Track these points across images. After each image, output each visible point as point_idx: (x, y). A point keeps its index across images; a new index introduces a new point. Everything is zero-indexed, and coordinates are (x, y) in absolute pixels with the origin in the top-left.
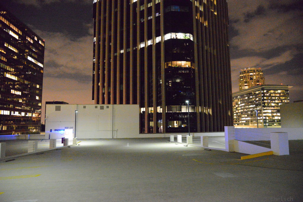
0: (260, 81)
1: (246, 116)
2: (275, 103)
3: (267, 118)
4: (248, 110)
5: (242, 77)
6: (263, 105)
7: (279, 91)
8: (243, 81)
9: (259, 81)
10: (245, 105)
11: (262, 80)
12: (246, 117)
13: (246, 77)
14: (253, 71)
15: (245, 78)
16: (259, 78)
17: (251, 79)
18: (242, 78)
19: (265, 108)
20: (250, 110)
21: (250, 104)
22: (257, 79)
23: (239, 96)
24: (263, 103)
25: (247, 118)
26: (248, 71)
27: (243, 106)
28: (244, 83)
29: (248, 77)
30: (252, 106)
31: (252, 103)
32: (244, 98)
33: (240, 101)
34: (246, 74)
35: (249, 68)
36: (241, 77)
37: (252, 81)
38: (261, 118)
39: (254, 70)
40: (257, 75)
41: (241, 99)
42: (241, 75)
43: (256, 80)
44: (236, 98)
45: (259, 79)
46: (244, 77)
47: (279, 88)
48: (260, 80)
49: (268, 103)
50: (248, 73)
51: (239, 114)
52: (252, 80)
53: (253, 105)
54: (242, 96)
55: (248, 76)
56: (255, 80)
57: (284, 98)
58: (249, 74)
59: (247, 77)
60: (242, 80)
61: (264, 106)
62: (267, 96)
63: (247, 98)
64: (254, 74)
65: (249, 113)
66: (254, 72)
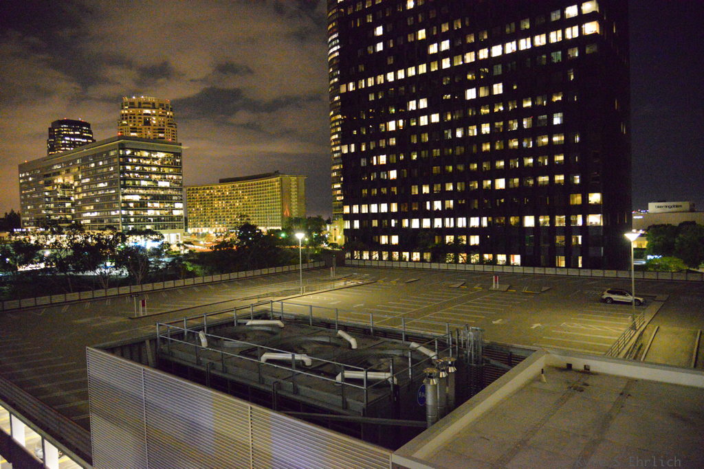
0: (165, 131)
1: (92, 207)
2: (149, 180)
3: (132, 213)
4: (95, 193)
5: (126, 115)
6: (122, 182)
7: (161, 155)
8: (127, 125)
9: (164, 129)
10: (91, 181)
11: (171, 129)
12: (91, 211)
13: (134, 118)
14: (151, 106)
15: (133, 120)
16: (164, 122)
17: (147, 123)
18: (126, 119)
19: (126, 191)
20: (100, 193)
21: (98, 179)
22: (160, 125)
23: (79, 159)
24: (121, 179)
25: (94, 212)
26: (140, 103)
27: (86, 184)
28: (129, 130)
29: (140, 118)
30: (101, 185)
31: (103, 177)
32: (88, 164)
33: (82, 172)
34: (134, 110)
35: (143, 97)
36: (123, 115)
37: (149, 129)
38: (118, 212)
39: (154, 104)
40: (160, 116)
41: (83, 167)
42: (123, 112)
43: (157, 128)
44: (74, 164)
45: (164, 126)
46: (130, 118)
47: (161, 147)
48: (166, 127)
49: (134, 179)
50: (139, 107)
51: (80, 203)
52: (147, 127)
53: (104, 183)
54: (85, 160)
55: (140, 115)
56: (155, 127)
57: (171, 170)
58: (141, 111)
59: (137, 117)
60: (125, 122)
61: (125, 186)
62: (131, 164)
63: (93, 165)
64: (154, 112)
65: (97, 201)
66: (154, 108)
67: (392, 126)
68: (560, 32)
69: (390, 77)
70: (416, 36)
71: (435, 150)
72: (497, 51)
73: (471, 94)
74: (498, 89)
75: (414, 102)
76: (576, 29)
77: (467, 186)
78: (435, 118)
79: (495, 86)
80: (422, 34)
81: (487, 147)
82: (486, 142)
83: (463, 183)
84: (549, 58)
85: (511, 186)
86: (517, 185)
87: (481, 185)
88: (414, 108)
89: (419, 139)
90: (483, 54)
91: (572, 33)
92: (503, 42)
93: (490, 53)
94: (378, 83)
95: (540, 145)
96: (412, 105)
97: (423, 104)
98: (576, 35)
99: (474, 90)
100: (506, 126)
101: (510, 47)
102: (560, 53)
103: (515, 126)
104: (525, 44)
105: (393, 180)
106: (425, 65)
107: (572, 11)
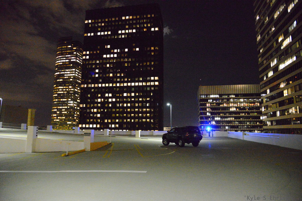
67: (99, 100)
68: (149, 83)
69: (100, 85)
70: (109, 75)
71: (113, 109)
72: (133, 84)
73: (125, 95)
74: (133, 94)
75: (108, 94)
76: (153, 83)
77: (123, 121)
78: (114, 100)
79: (132, 93)
80: (111, 75)
81: (129, 110)
82: (129, 109)
83: (122, 120)
84: (147, 89)
85: (135, 121)
86: (137, 121)
87: (127, 120)
88: (107, 96)
89: (108, 105)
90: (129, 84)
91: (152, 84)
92: (135, 82)
93: (131, 84)
94: (96, 86)
95: (143, 111)
96: (107, 95)
97: (110, 95)
98: (153, 84)
99: (126, 94)
100: (135, 105)
101: (137, 84)
102: (149, 88)
103: (137, 105)
104: (140, 84)
105: (99, 117)
106: (112, 84)
107: (152, 78)
